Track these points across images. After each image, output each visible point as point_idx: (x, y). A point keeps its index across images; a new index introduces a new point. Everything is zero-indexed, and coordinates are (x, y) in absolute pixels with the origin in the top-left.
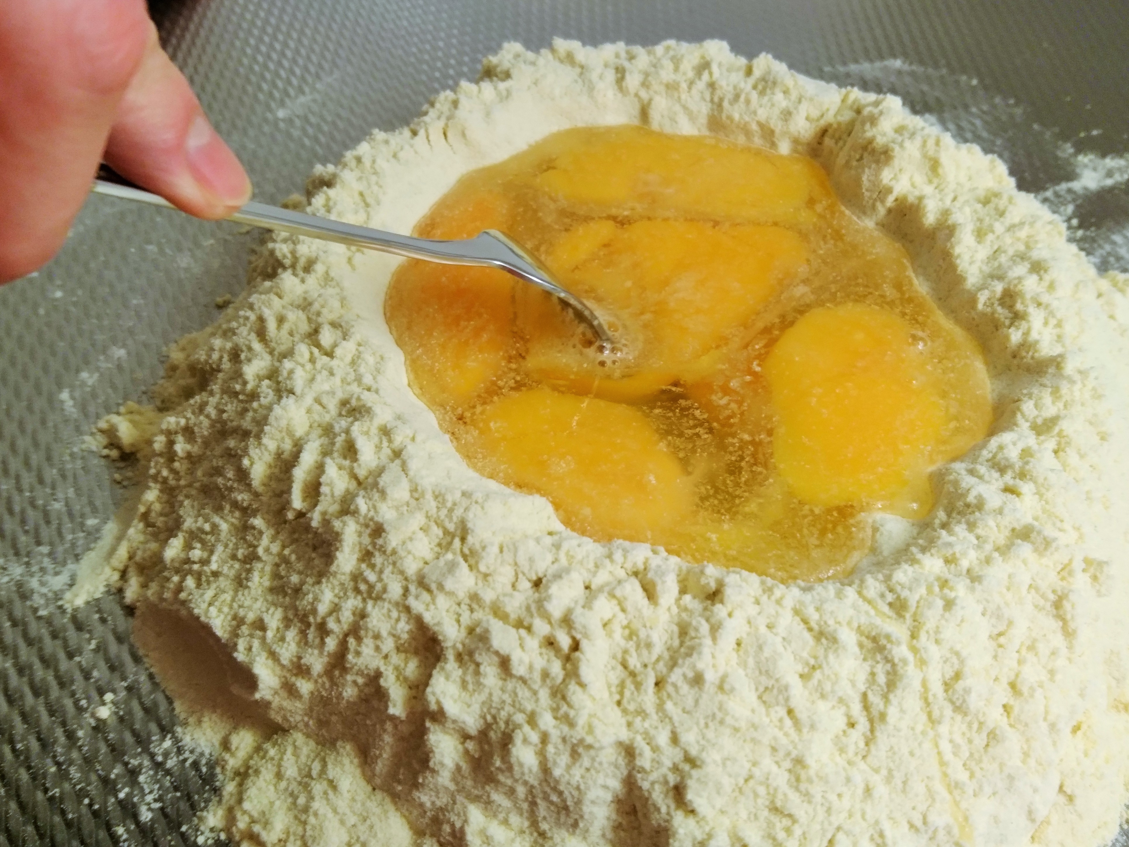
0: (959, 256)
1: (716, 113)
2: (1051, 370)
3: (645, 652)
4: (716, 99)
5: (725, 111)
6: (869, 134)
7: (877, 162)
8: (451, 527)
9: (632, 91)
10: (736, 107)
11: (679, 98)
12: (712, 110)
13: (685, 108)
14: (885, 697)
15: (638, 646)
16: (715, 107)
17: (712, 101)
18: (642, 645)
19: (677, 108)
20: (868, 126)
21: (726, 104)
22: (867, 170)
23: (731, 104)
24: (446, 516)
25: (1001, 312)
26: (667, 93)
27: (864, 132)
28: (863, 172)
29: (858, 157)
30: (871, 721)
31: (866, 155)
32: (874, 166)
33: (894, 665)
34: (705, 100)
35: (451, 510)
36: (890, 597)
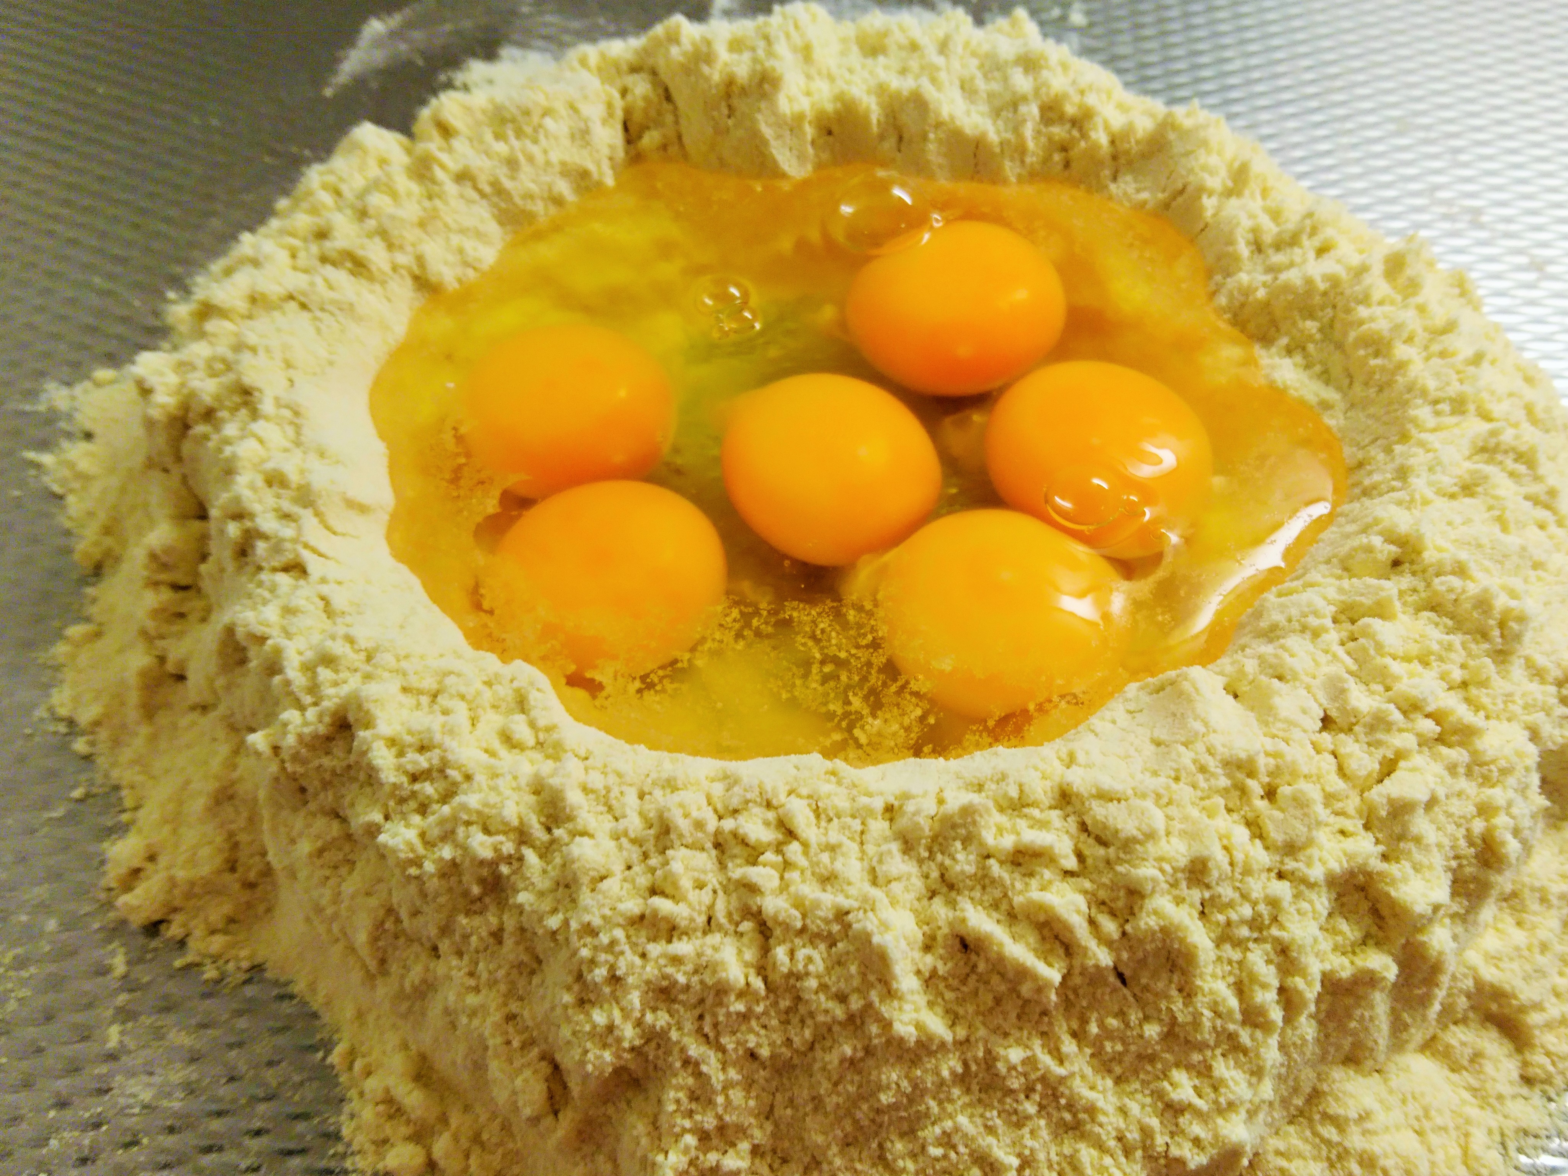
0: (952, 118)
1: (503, 205)
2: (1172, 136)
3: (1453, 656)
4: (487, 189)
5: (514, 193)
6: (716, 77)
7: (764, 96)
8: (1224, 782)
9: (386, 268)
10: (522, 176)
11: (446, 226)
12: (495, 206)
13: (463, 231)
14: (1537, 479)
15: (1441, 659)
16: (495, 199)
17: (483, 195)
18: (1443, 653)
19: (456, 240)
20: (706, 69)
21: (508, 184)
22: (759, 117)
23: (513, 178)
24: (1207, 780)
25: (1058, 132)
26: (426, 232)
27: (707, 79)
28: (754, 121)
29: (725, 111)
30: (1547, 507)
31: (735, 102)
32: (763, 105)
33: (1513, 449)
34: (473, 202)
35: (1203, 769)
36: (1445, 407)
